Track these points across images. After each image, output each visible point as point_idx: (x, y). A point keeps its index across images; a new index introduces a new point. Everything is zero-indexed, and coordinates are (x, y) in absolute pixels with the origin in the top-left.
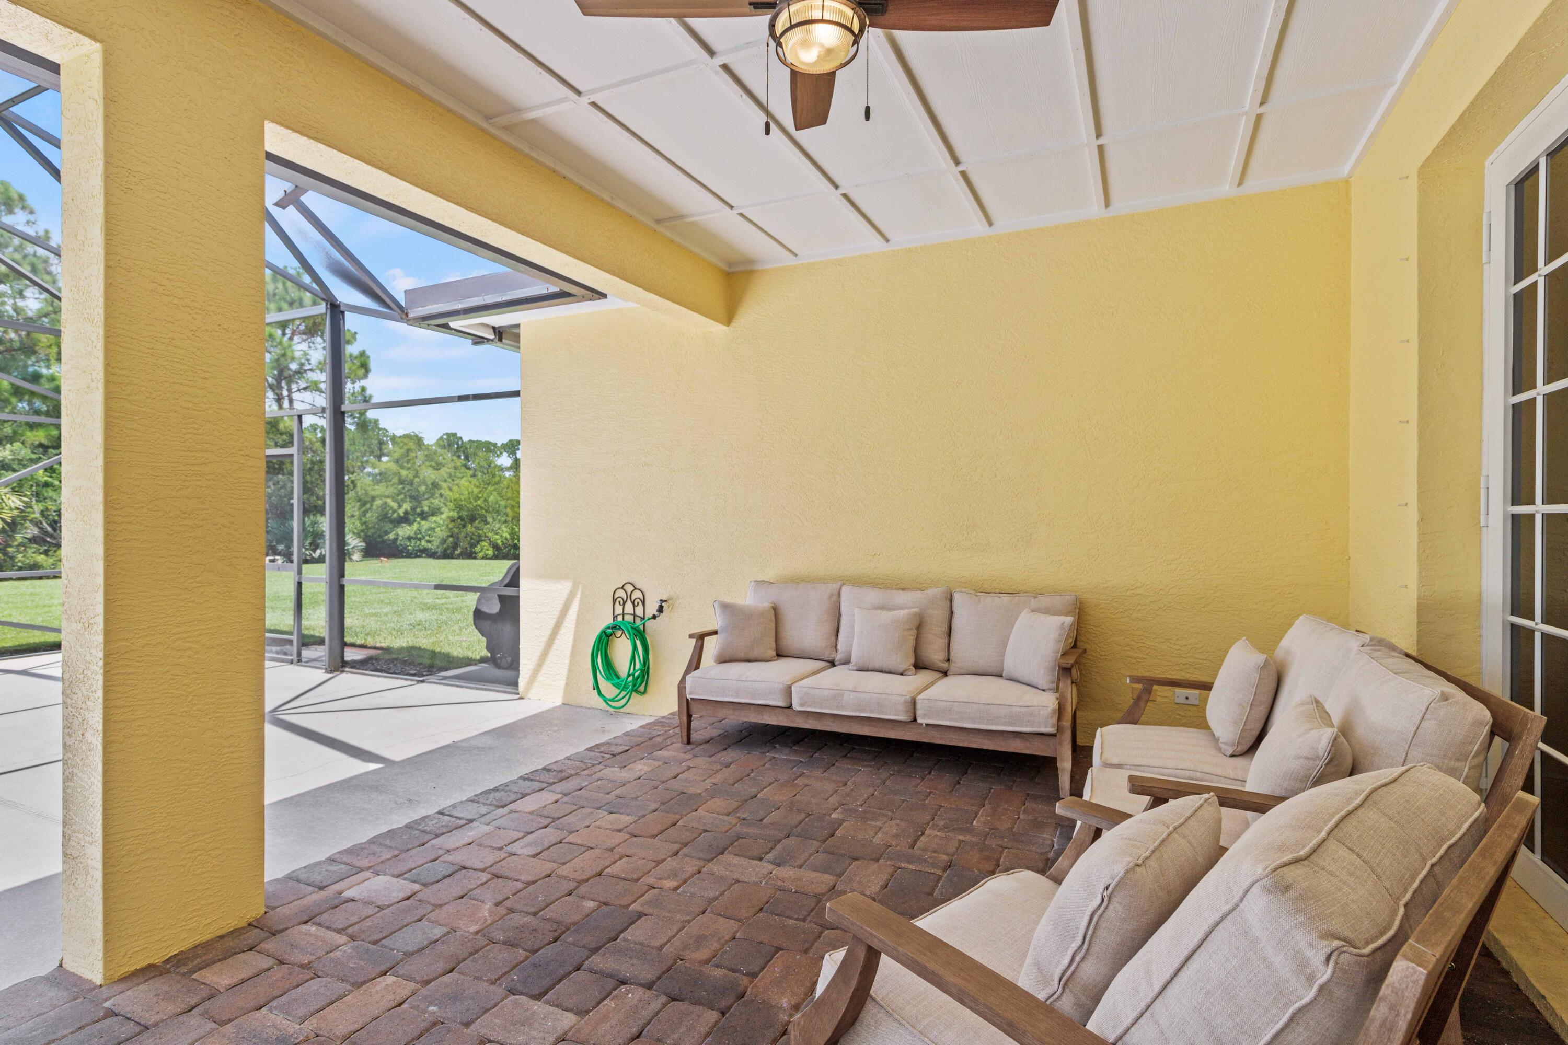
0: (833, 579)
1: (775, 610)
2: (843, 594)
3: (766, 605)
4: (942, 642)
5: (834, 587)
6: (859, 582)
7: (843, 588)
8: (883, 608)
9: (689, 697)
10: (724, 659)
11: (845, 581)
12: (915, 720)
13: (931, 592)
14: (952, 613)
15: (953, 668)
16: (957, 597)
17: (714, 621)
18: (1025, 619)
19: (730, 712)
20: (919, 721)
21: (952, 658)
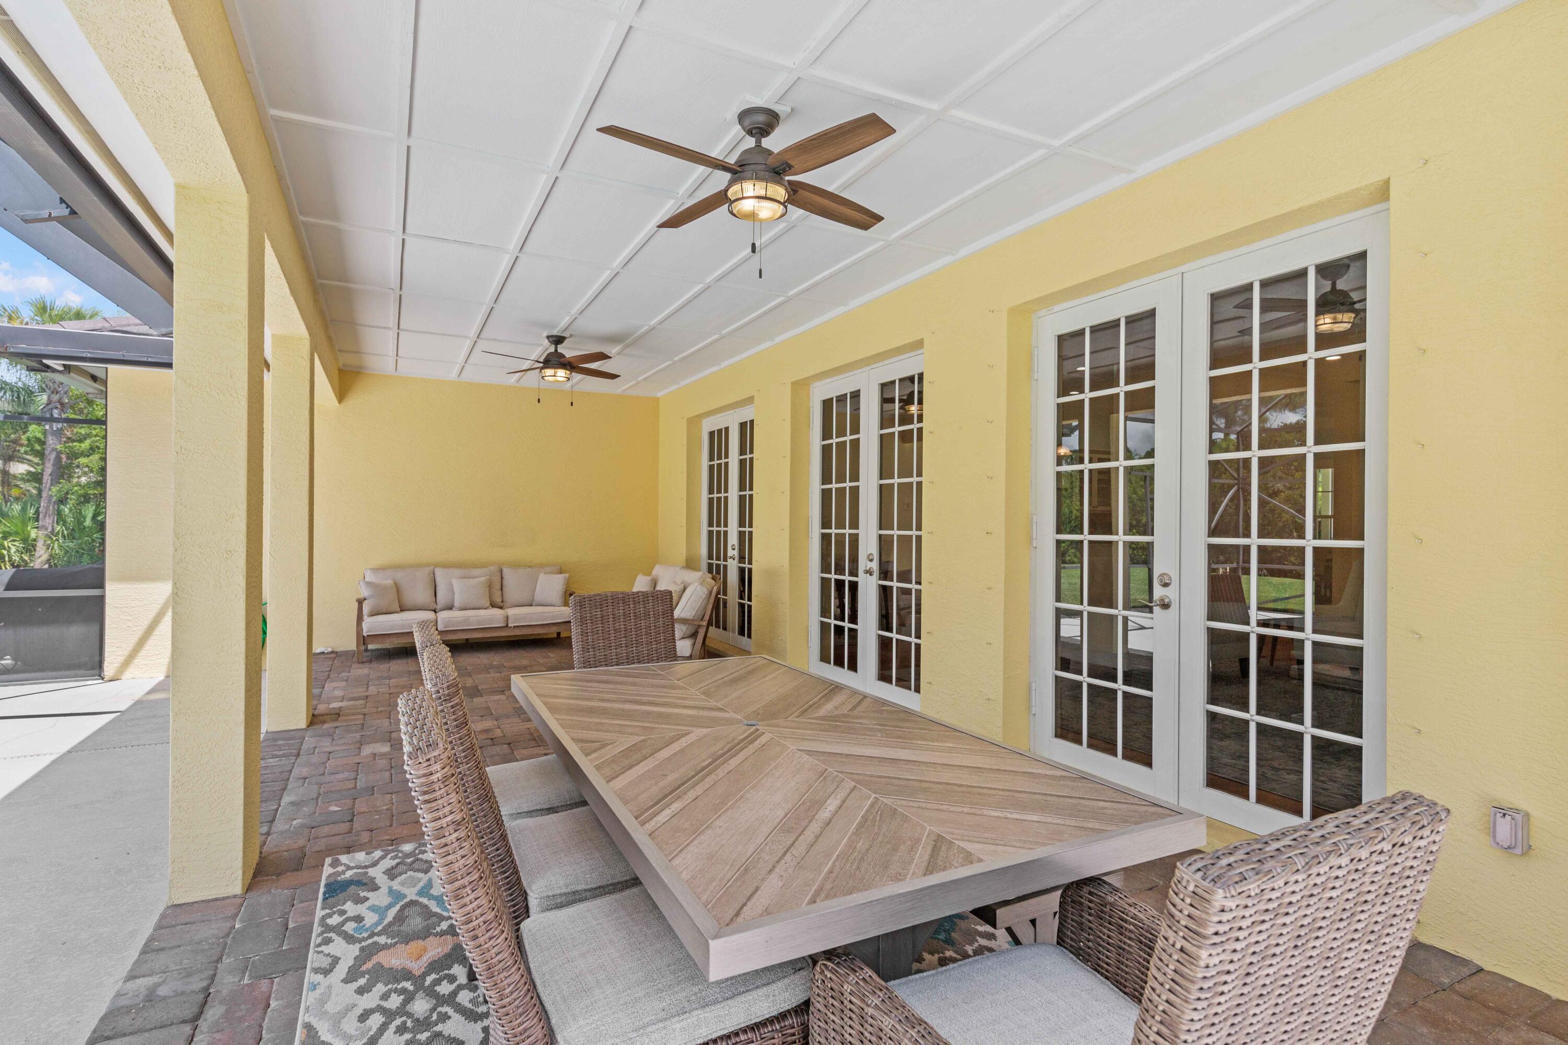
0: (428, 565)
1: (395, 583)
2: (436, 573)
3: (390, 582)
4: (499, 593)
5: (431, 568)
6: (446, 566)
7: (436, 570)
8: (465, 577)
9: (365, 634)
10: (373, 614)
11: (437, 565)
12: (507, 626)
13: (492, 568)
14: (502, 578)
15: (506, 605)
16: (505, 571)
17: (364, 592)
18: (542, 577)
19: (395, 639)
20: (510, 625)
21: (504, 600)
